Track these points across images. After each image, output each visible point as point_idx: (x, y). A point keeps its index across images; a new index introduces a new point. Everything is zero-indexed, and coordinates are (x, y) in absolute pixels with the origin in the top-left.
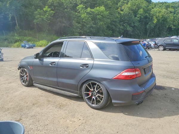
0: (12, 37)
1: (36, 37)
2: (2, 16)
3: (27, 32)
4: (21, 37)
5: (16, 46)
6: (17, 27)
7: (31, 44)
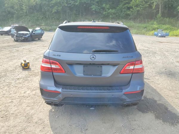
0: (151, 25)
1: (175, 25)
2: (148, 5)
3: (167, 20)
4: (159, 25)
5: (152, 34)
6: (160, 15)
7: (164, 32)
